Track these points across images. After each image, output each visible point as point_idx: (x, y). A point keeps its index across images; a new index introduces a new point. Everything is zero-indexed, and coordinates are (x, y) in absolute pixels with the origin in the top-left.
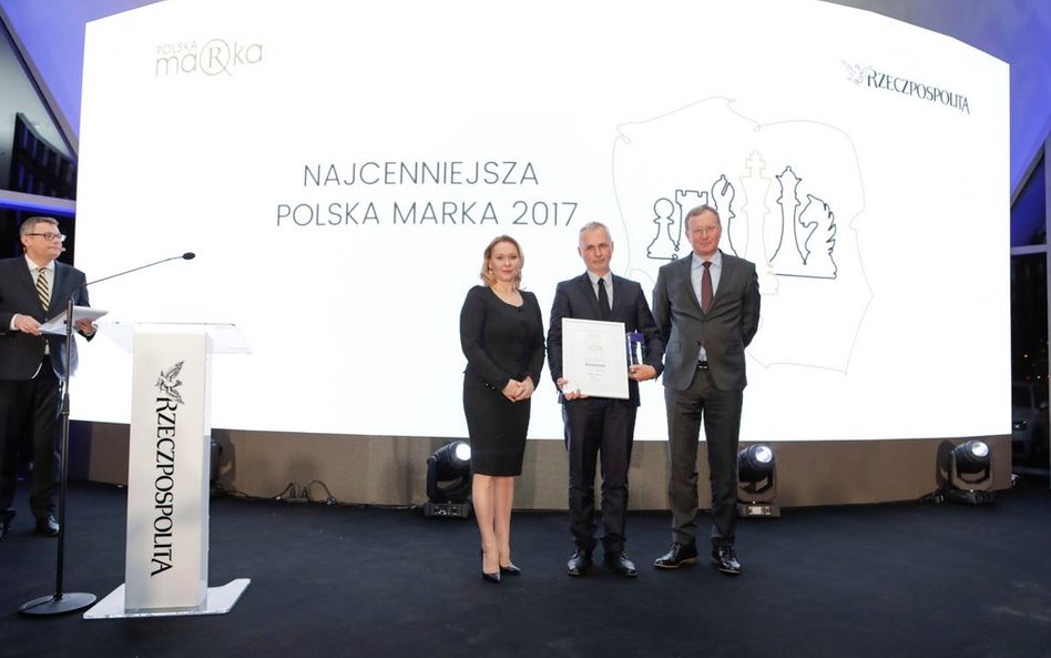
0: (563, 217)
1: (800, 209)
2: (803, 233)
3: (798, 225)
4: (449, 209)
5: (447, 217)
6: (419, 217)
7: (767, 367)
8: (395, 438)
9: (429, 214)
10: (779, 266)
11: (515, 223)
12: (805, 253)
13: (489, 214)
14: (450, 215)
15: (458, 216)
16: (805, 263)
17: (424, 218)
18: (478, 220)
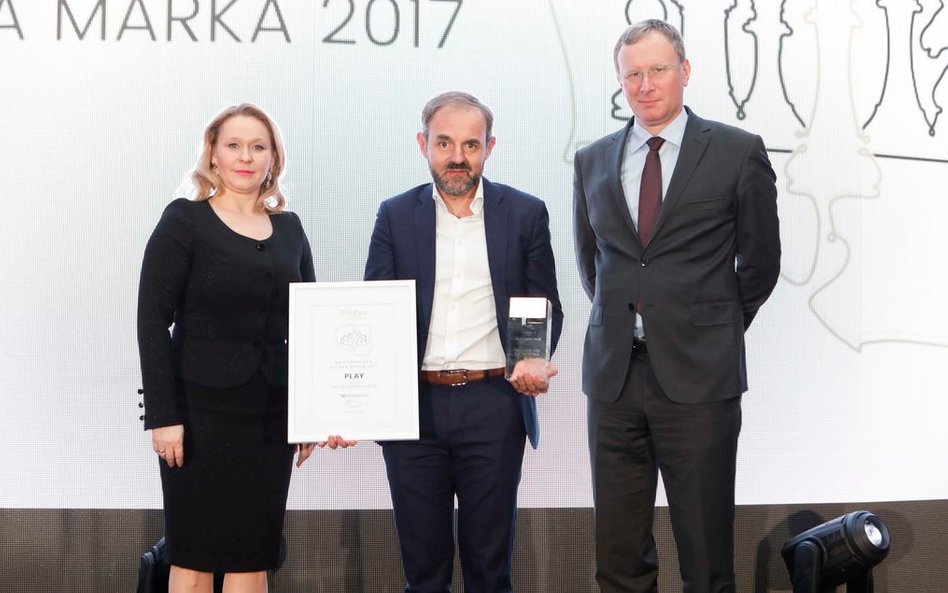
0: (431, 31)
1: (921, 21)
2: (928, 70)
3: (920, 55)
4: (183, 8)
5: (177, 26)
6: (113, 27)
7: (859, 350)
8: (66, 515)
9: (137, 18)
10: (881, 137)
11: (328, 39)
12: (931, 112)
13: (271, 20)
14: (183, 21)
15: (201, 24)
16: (932, 132)
17: (125, 27)
18: (246, 34)
